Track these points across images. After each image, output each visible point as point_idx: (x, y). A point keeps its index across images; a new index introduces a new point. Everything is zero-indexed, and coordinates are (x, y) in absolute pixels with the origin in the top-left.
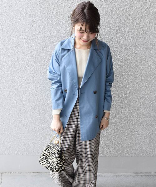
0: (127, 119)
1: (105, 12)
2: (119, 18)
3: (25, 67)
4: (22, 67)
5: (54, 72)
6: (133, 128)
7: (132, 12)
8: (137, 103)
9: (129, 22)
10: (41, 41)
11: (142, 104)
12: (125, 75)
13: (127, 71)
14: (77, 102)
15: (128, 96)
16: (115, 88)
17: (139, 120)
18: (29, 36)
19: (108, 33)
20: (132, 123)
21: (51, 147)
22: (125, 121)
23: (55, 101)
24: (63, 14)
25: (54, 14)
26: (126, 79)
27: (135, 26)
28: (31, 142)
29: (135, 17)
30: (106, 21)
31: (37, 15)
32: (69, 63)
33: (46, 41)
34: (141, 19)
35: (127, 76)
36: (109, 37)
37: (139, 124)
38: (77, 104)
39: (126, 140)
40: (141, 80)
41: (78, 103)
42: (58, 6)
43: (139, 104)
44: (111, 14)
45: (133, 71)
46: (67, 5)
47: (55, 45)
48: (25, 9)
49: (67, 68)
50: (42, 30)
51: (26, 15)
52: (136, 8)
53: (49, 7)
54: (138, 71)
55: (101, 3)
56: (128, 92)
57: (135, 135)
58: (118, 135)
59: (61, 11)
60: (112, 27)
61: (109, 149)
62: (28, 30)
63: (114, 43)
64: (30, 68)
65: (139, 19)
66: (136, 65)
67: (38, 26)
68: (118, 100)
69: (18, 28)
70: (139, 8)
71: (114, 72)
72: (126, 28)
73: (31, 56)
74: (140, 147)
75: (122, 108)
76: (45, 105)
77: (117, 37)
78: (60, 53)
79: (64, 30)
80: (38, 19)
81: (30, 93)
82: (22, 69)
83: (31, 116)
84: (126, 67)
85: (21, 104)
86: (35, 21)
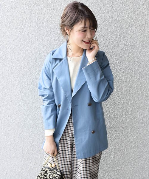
0: (129, 141)
1: (104, 18)
2: (120, 24)
3: (12, 81)
4: (9, 81)
5: (44, 88)
6: (136, 151)
7: (135, 18)
8: (141, 122)
9: (131, 29)
10: (30, 51)
11: (146, 123)
12: (126, 90)
13: (129, 85)
14: (70, 118)
15: (130, 115)
16: (115, 105)
17: (143, 142)
18: (16, 45)
19: (107, 42)
20: (135, 145)
21: (46, 172)
22: (126, 143)
23: (46, 120)
24: (55, 20)
25: (45, 19)
26: (128, 95)
27: (138, 34)
28: (18, 167)
29: (138, 24)
30: (104, 28)
31: (26, 22)
32: (61, 74)
33: (36, 51)
34: (145, 26)
35: (129, 91)
36: (109, 47)
37: (143, 147)
38: (70, 121)
39: (128, 165)
40: (145, 95)
41: (72, 119)
42: (50, 11)
43: (142, 124)
44: (110, 20)
45: (136, 86)
46: (60, 10)
47: (45, 56)
48: (11, 14)
49: (59, 80)
50: (31, 38)
51: (13, 21)
52: (140, 13)
53: (39, 12)
54: (141, 86)
55: (99, 7)
56: (130, 110)
57: (139, 160)
58: (118, 159)
59: (53, 17)
60: (111, 35)
61: (108, 175)
62: (15, 38)
63: (114, 53)
64: (17, 82)
65: (143, 26)
66: (139, 78)
67: (26, 34)
68: (118, 118)
69: (4, 36)
70: (143, 13)
71: (114, 87)
72: (128, 36)
73: (18, 68)
74: (144, 173)
75: (124, 128)
76: (34, 125)
77: (117, 46)
78: (51, 65)
79: (56, 39)
80: (27, 26)
81: (17, 111)
82: (8, 83)
83: (18, 138)
84: (128, 80)
85: (7, 124)
86: (24, 28)
